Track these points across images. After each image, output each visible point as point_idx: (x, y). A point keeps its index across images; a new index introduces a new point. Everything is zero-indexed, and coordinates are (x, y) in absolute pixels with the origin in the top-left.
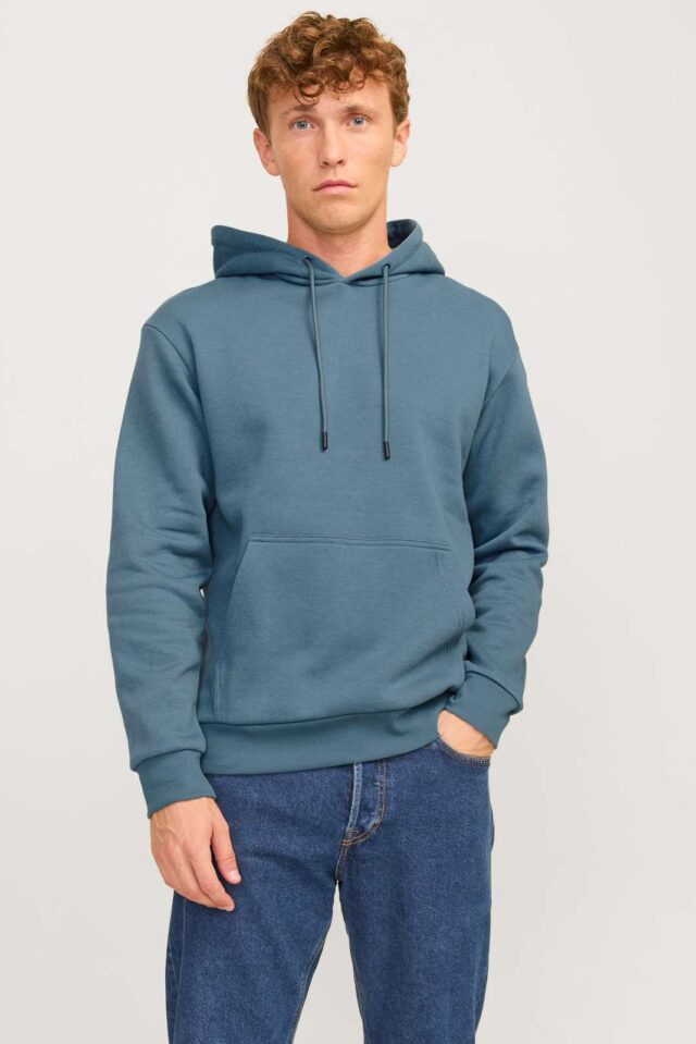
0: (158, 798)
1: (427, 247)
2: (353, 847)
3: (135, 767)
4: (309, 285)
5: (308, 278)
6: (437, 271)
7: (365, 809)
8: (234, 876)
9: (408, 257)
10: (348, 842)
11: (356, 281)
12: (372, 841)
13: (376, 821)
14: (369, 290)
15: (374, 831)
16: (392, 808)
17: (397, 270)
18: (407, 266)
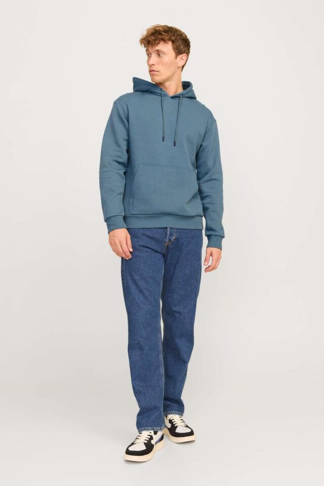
0: (111, 228)
1: (193, 91)
2: (168, 245)
3: (106, 221)
4: (161, 96)
5: (161, 94)
6: (194, 98)
7: (171, 235)
8: (131, 250)
9: (188, 93)
10: (166, 244)
11: (173, 97)
12: (173, 244)
13: (174, 238)
14: (177, 100)
15: (173, 241)
16: (178, 234)
17: (185, 96)
18: (187, 95)
